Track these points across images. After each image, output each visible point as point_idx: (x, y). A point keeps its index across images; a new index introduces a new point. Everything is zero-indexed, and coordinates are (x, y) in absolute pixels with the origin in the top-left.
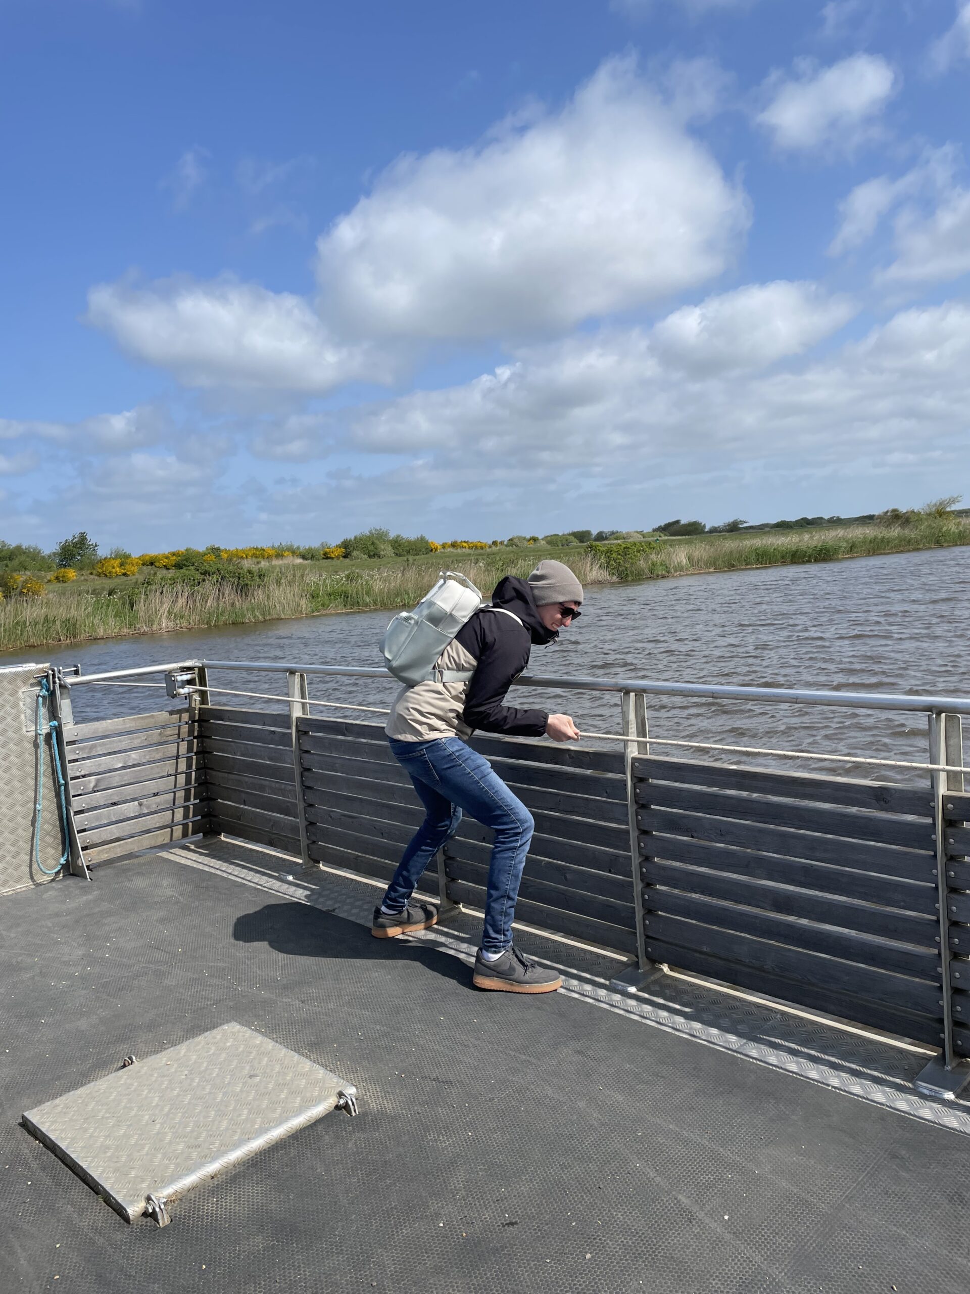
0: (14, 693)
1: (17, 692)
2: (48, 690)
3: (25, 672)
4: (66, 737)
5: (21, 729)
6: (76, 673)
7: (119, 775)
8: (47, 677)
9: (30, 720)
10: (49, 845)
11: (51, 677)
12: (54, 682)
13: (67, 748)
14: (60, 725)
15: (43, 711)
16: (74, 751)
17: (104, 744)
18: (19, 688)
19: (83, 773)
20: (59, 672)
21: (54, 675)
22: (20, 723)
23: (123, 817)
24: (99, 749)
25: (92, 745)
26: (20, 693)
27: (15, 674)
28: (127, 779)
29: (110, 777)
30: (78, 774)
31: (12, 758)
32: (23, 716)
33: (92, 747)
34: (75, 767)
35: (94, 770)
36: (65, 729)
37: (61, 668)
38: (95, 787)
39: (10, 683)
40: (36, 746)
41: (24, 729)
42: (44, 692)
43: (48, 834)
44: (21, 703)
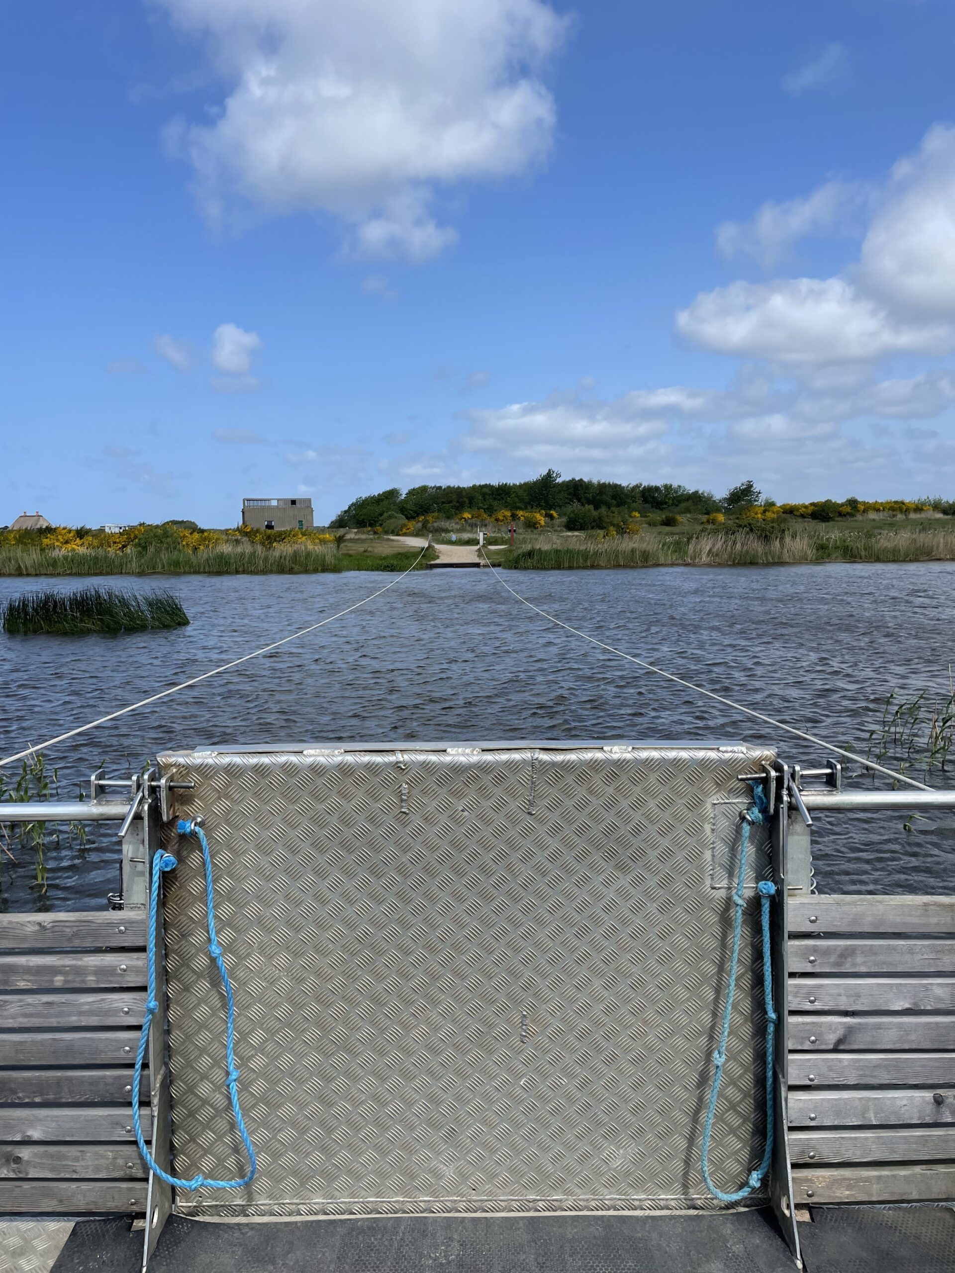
0: (696, 804)
1: (701, 802)
2: (764, 810)
3: (721, 761)
4: (793, 920)
5: (701, 881)
6: (830, 781)
7: (900, 1026)
8: (765, 781)
9: (721, 865)
10: (733, 1131)
11: (773, 785)
12: (779, 798)
13: (791, 946)
14: (780, 893)
15: (748, 851)
16: (804, 953)
17: (872, 951)
18: (707, 795)
19: (818, 1006)
20: (793, 775)
21: (780, 780)
22: (701, 869)
23: (893, 1121)
24: (859, 960)
25: (847, 948)
26: (708, 806)
27: (704, 764)
28: (914, 1040)
29: (879, 1027)
30: (808, 1007)
31: (678, 938)
32: (708, 855)
33: (846, 954)
34: (804, 991)
35: (844, 1004)
36: (791, 903)
37: (797, 768)
38: (840, 1041)
39: (690, 781)
40: (726, 922)
41: (708, 882)
42: (755, 814)
43: (733, 1107)
44: (707, 827)
